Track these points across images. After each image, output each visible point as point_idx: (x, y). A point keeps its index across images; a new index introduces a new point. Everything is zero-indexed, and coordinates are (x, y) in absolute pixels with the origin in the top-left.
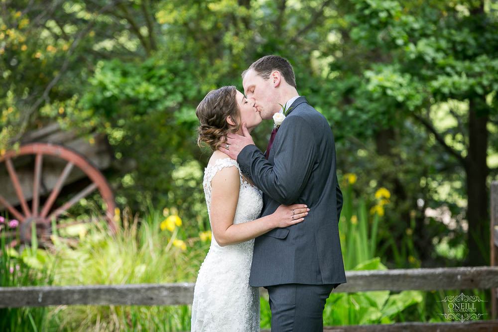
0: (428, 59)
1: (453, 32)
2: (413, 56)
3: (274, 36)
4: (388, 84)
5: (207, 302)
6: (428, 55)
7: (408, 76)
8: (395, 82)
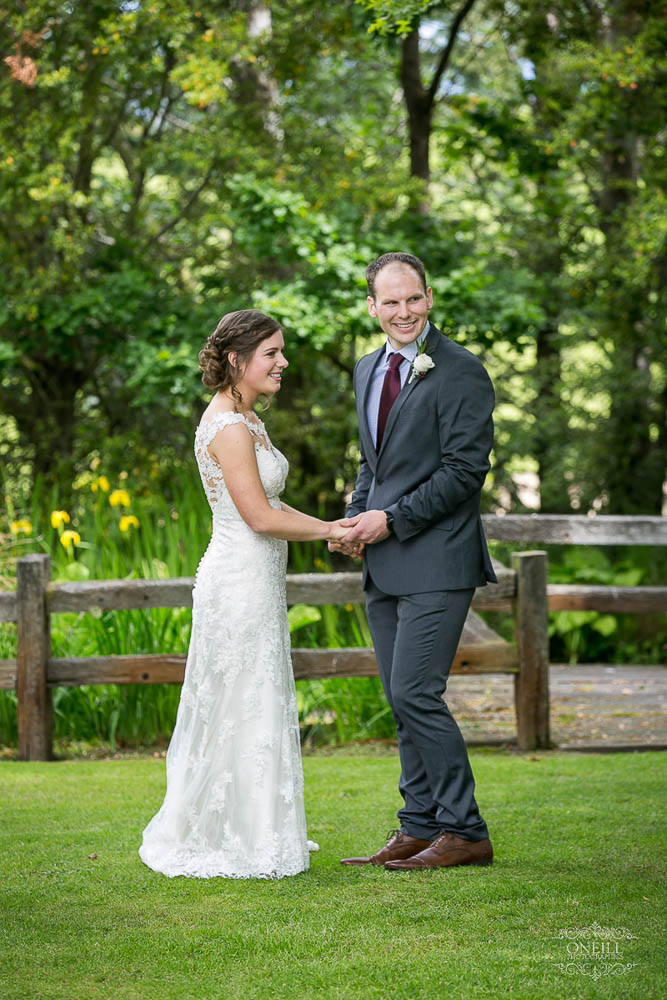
0: (344, 275)
1: (380, 236)
2: (320, 271)
3: (124, 235)
4: (284, 311)
5: (220, 612)
6: (343, 269)
7: (314, 300)
8: (295, 308)
